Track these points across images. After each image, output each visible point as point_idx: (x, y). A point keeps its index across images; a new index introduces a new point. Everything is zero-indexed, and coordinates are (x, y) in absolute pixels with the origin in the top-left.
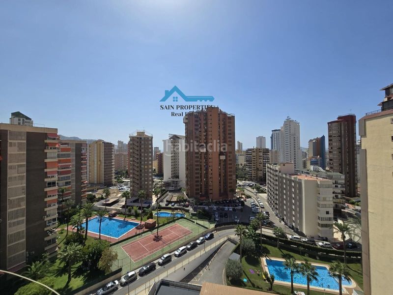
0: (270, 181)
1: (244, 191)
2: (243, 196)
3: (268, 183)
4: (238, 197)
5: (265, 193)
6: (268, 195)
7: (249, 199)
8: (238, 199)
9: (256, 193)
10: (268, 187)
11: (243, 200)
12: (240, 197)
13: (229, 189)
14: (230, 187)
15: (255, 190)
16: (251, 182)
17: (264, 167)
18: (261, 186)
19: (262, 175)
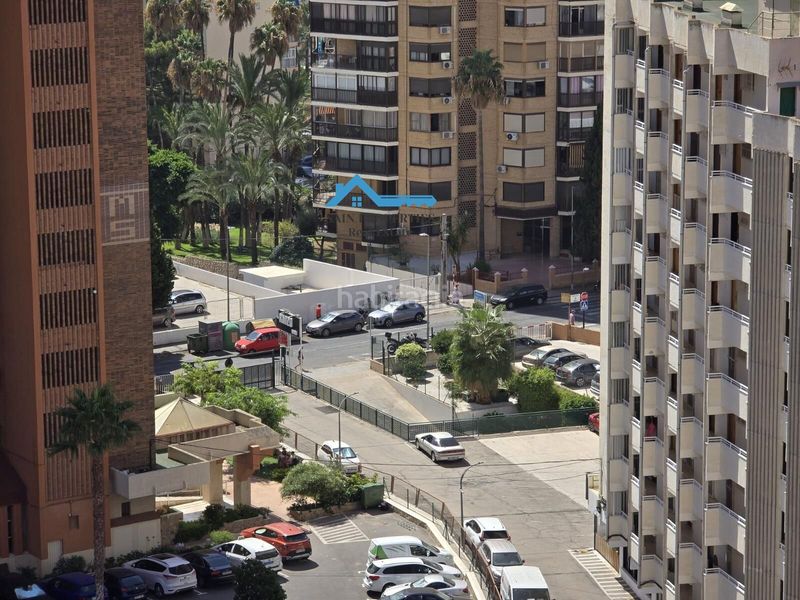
0: (655, 247)
1: (270, 417)
2: (267, 495)
3: (622, 274)
4: (192, 509)
5: (583, 416)
6: (621, 447)
7: (352, 530)
8: (187, 537)
9: (458, 428)
10: (621, 333)
11: (255, 546)
12: (215, 516)
13: (47, 401)
14: (61, 368)
15: (436, 385)
16: (375, 276)
17: (577, 44)
18: (526, 324)
19: (539, 165)
